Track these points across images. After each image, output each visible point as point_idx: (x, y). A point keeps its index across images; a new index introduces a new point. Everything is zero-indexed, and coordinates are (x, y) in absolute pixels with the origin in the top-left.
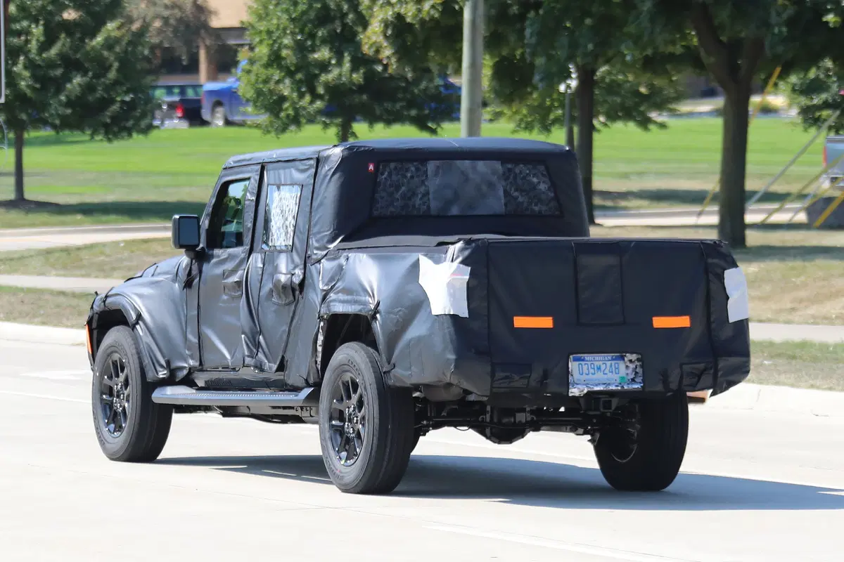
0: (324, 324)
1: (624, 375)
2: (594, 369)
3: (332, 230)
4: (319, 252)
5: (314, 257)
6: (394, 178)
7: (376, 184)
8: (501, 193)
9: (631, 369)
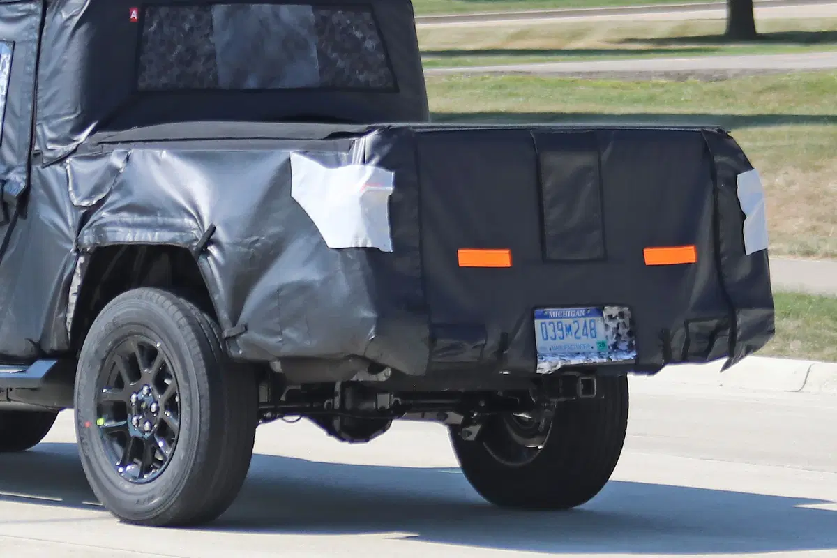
0: (86, 260)
1: (604, 340)
2: (562, 329)
3: (79, 112)
4: (58, 147)
5: (50, 154)
6: (166, 30)
7: (140, 41)
8: (314, 54)
9: (611, 330)
